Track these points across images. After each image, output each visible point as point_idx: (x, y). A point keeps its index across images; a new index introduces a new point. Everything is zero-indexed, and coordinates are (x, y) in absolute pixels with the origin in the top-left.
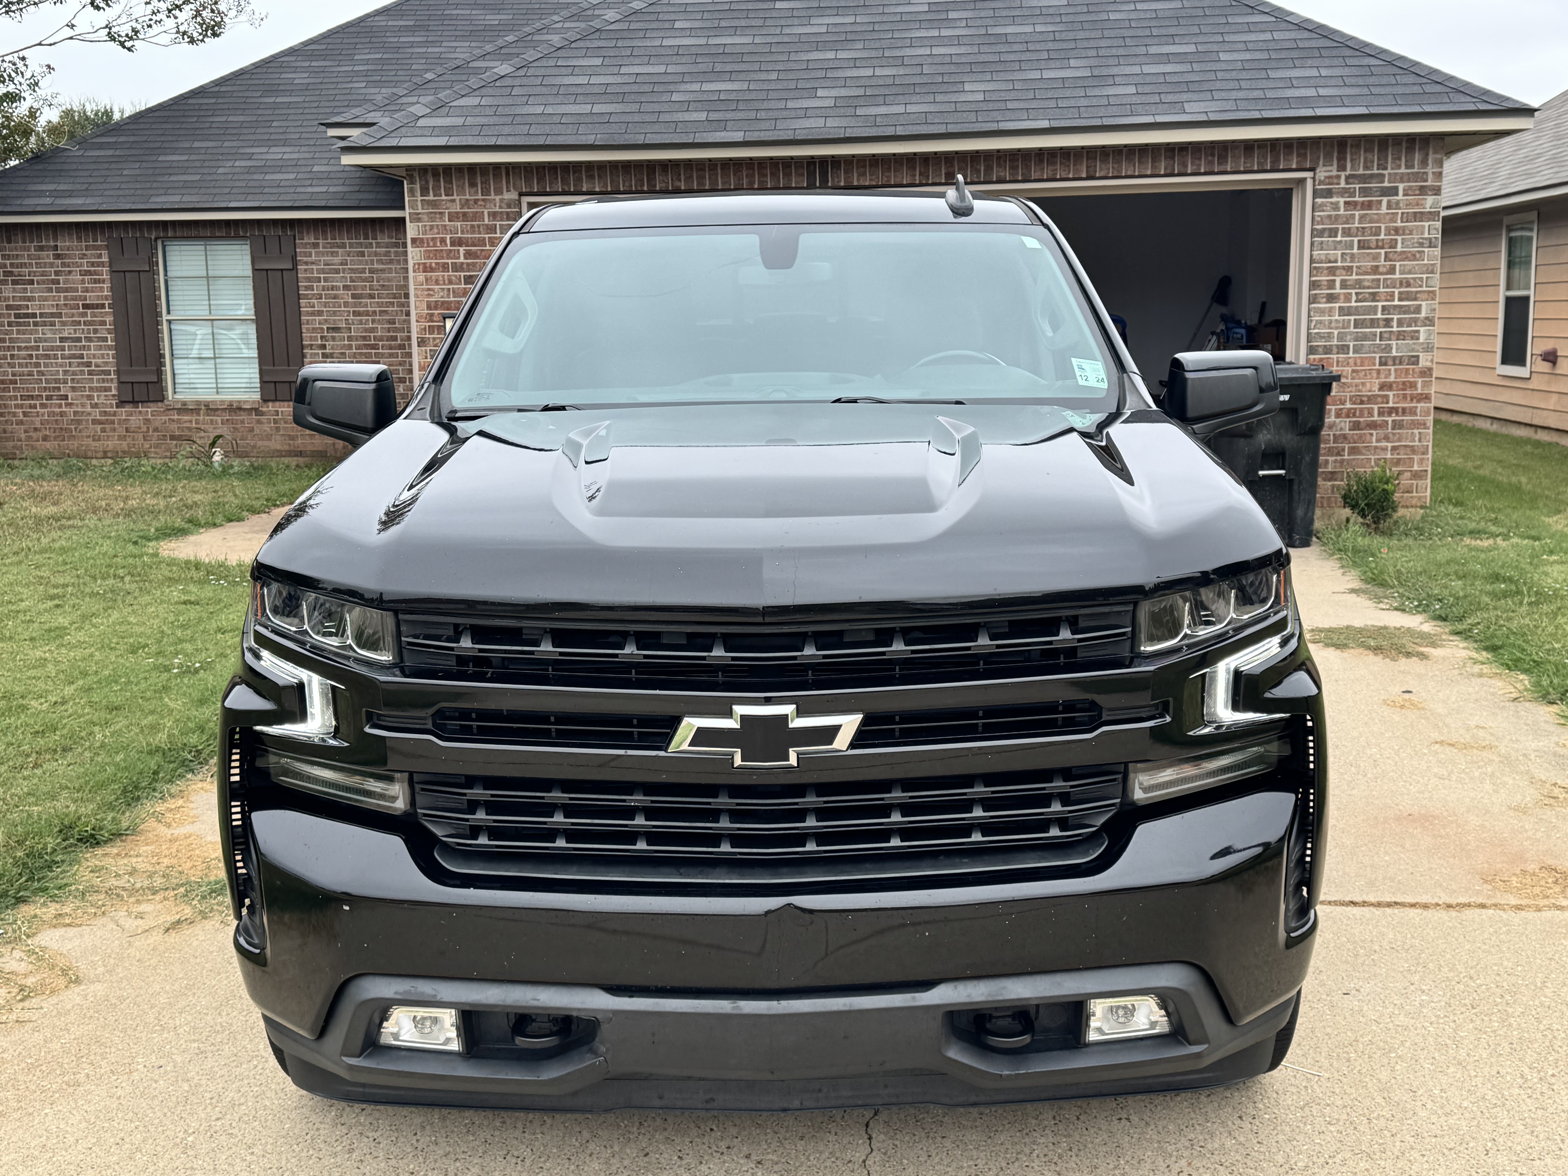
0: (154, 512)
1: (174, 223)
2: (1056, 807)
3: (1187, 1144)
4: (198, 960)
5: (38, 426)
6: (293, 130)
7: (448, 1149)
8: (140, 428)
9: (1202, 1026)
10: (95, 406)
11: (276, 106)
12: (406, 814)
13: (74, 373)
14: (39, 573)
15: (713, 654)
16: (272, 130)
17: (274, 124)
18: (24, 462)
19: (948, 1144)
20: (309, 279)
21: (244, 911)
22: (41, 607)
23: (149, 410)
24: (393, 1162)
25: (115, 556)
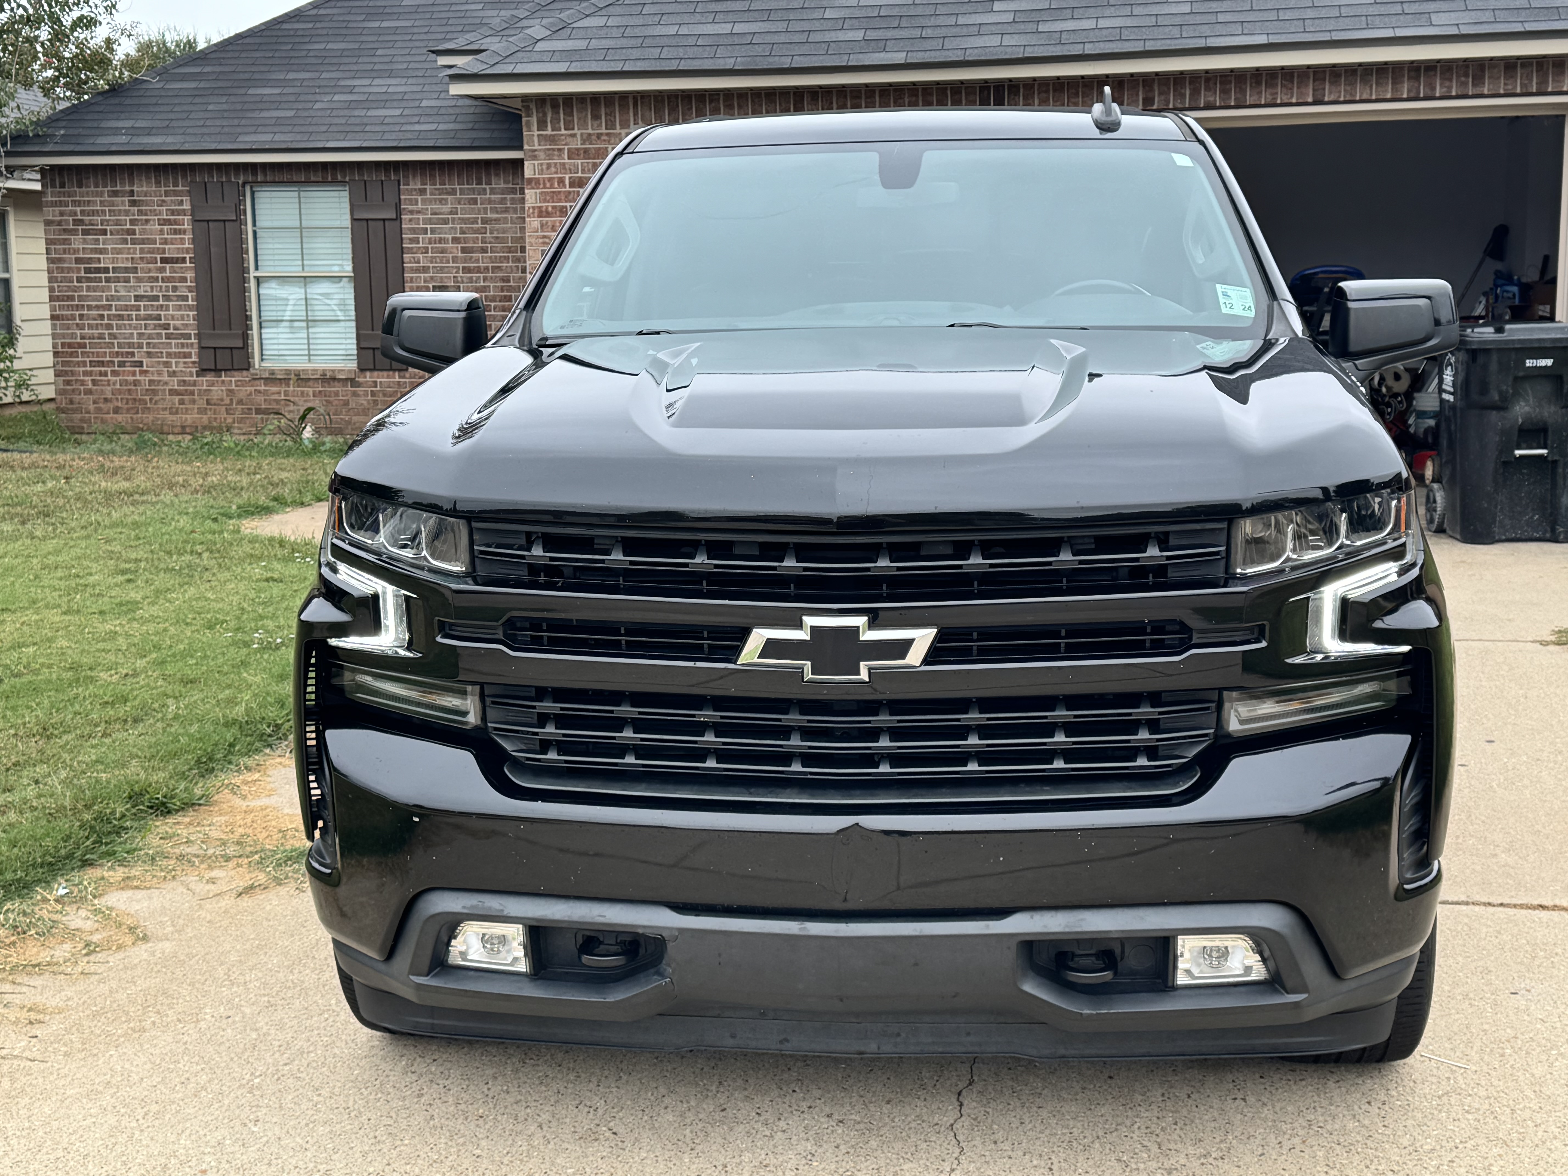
0: (237, 490)
1: (264, 166)
2: (1144, 735)
3: (1305, 1124)
4: (271, 923)
5: (110, 396)
6: (400, 59)
7: (519, 1097)
8: (222, 400)
9: (1299, 973)
10: (173, 374)
11: (380, 31)
12: (476, 728)
13: (150, 337)
14: (109, 548)
15: (784, 564)
16: (376, 60)
17: (379, 52)
18: (93, 436)
19: (1044, 1113)
20: (413, 231)
21: (317, 834)
22: (111, 581)
23: (233, 379)
24: (463, 1107)
25: (193, 532)
